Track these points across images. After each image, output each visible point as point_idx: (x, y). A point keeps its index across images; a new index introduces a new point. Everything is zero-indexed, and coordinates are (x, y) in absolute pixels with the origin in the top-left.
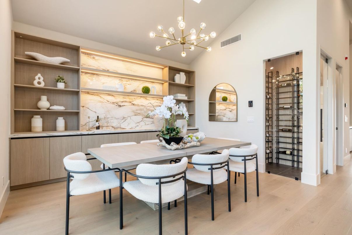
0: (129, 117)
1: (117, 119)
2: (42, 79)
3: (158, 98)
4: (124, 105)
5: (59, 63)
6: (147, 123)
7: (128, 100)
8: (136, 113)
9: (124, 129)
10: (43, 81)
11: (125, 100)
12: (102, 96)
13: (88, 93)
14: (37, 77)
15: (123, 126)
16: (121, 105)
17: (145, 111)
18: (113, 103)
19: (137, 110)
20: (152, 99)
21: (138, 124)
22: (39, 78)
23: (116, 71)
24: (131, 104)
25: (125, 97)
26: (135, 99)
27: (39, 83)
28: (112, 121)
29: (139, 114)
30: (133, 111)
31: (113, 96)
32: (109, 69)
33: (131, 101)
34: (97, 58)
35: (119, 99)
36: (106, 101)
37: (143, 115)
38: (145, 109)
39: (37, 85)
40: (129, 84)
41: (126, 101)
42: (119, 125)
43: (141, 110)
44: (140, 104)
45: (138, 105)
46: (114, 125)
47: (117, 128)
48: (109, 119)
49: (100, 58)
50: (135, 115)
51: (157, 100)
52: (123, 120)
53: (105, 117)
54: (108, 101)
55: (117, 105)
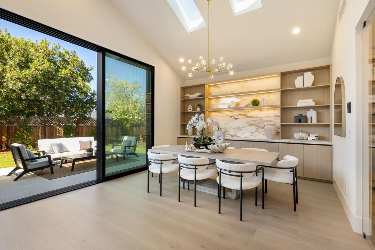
0: (243, 127)
1: (234, 129)
2: (191, 107)
3: (275, 109)
4: (239, 118)
5: (197, 96)
6: (262, 133)
7: (242, 113)
8: (250, 124)
9: (239, 137)
10: (192, 108)
11: (240, 113)
12: (223, 112)
13: (215, 111)
14: (189, 107)
15: (238, 135)
16: (237, 118)
17: (259, 121)
18: (231, 117)
19: (251, 121)
20: (268, 109)
21: (252, 134)
22: (190, 107)
23: (233, 92)
24: (245, 116)
25: (240, 111)
26: (249, 111)
27: (190, 110)
28: (230, 130)
29: (253, 125)
30: (248, 123)
31: (230, 111)
32: (227, 92)
33: (245, 114)
34: (220, 86)
35: (235, 113)
36: (226, 116)
37: (257, 125)
38: (259, 120)
39: (189, 111)
40: (243, 100)
41: (241, 115)
42: (235, 134)
43: (255, 121)
44: (254, 115)
45: (252, 117)
46: (231, 134)
47: (234, 136)
48: (228, 129)
49: (222, 85)
50: (249, 126)
51: (274, 110)
52: (239, 130)
53: (225, 128)
54: (227, 116)
55: (234, 118)
